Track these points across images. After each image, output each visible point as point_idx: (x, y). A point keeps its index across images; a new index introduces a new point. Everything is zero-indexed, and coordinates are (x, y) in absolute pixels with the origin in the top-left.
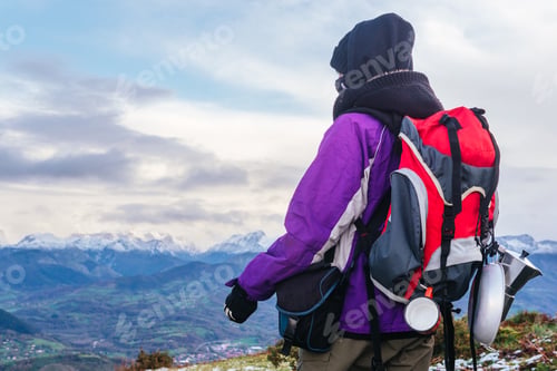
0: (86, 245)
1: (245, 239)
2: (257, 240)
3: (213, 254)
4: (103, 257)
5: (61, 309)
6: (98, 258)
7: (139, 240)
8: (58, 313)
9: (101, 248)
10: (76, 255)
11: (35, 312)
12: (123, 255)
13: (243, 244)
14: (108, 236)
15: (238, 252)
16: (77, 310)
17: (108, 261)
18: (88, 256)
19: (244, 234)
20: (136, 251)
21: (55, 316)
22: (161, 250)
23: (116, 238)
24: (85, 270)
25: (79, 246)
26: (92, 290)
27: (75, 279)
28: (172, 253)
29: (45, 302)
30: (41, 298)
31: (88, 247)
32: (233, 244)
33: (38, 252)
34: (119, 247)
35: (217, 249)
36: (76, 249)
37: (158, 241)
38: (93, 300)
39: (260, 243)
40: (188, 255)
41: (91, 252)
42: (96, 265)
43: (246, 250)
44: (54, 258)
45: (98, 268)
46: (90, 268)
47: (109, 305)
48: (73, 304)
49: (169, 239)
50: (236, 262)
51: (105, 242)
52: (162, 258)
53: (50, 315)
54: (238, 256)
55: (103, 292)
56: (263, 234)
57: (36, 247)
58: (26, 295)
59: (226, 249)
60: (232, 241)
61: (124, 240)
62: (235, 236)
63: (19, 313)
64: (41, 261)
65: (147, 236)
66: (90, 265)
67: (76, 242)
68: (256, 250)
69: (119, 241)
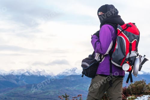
1: (70, 70)
2: (75, 70)
3: (59, 76)
4: (21, 77)
5: (7, 96)
6: (20, 78)
7: (34, 71)
8: (6, 97)
9: (21, 75)
10: (12, 77)
12: (29, 76)
13: (69, 72)
14: (23, 70)
15: (68, 75)
16: (13, 96)
17: (23, 79)
18: (16, 77)
19: (70, 69)
20: (33, 75)
21: (6, 98)
22: (41, 75)
23: (26, 71)
24: (15, 82)
26: (18, 89)
27: (13, 85)
28: (45, 76)
29: (2, 93)
31: (16, 74)
32: (66, 72)
34: (27, 74)
35: (61, 74)
36: (12, 75)
37: (40, 72)
38: (18, 93)
39: (76, 72)
40: (50, 76)
41: (17, 76)
42: (19, 80)
43: (71, 74)
44: (5, 78)
45: (20, 82)
46: (17, 82)
47: (24, 94)
48: (12, 94)
49: (44, 71)
50: (67, 79)
51: (22, 72)
52: (42, 78)
53: (4, 98)
54: (68, 76)
55: (22, 90)
56: (77, 68)
59: (64, 74)
60: (66, 71)
61: (28, 71)
62: (67, 69)
66: (17, 80)
67: (13, 72)
68: (74, 74)
69: (27, 72)
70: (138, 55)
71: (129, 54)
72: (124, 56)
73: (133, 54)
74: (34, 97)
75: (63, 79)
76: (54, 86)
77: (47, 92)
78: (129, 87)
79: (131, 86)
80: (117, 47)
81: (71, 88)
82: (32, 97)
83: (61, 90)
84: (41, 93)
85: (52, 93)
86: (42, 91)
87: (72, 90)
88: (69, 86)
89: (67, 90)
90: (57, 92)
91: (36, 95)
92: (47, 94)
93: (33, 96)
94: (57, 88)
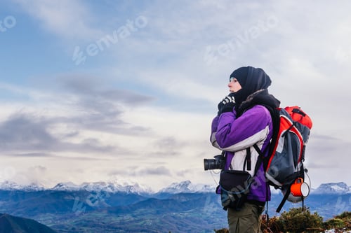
1: (180, 185)
2: (187, 185)
3: (162, 194)
5: (77, 225)
7: (120, 185)
8: (75, 227)
10: (85, 194)
11: (63, 226)
12: (111, 194)
13: (178, 188)
14: (103, 183)
15: (175, 192)
16: (85, 226)
19: (179, 182)
20: (119, 192)
21: (73, 229)
22: (133, 191)
23: (107, 185)
25: (87, 189)
26: (93, 214)
28: (139, 193)
29: (68, 221)
30: (66, 219)
31: (92, 189)
32: (173, 188)
33: (65, 193)
34: (109, 190)
35: (164, 191)
36: (85, 191)
37: (130, 186)
38: (94, 220)
39: (188, 188)
40: (147, 194)
43: (180, 192)
44: (73, 196)
47: (103, 223)
48: (83, 222)
49: (137, 185)
50: (175, 199)
51: (102, 187)
52: (134, 196)
53: (71, 228)
54: (176, 195)
55: (100, 215)
56: (190, 182)
57: (63, 190)
58: (58, 217)
59: (169, 191)
60: (172, 187)
61: (112, 186)
62: (174, 184)
63: (54, 227)
64: (67, 198)
65: (125, 184)
67: (86, 187)
68: (186, 192)
69: (109, 187)
74: (120, 228)
75: (168, 200)
76: (153, 210)
77: (141, 220)
78: (280, 219)
79: (285, 217)
81: (180, 215)
82: (116, 228)
83: (164, 218)
84: (131, 222)
85: (149, 222)
86: (132, 219)
87: (182, 216)
88: (177, 211)
89: (174, 217)
90: (157, 221)
91: (124, 224)
92: (140, 223)
93: (118, 226)
94: (158, 213)
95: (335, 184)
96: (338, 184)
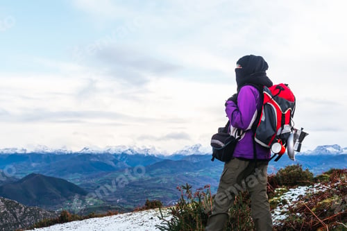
0: (113, 151)
1: (192, 148)
2: (198, 148)
3: (176, 156)
4: (121, 157)
5: (101, 183)
6: (119, 158)
7: (139, 148)
8: (100, 185)
9: (120, 153)
10: (108, 156)
11: (89, 185)
12: (131, 156)
13: (190, 150)
14: (124, 147)
15: (188, 154)
17: (124, 159)
18: (114, 157)
20: (138, 154)
21: (98, 187)
22: (150, 154)
23: (128, 148)
24: (113, 164)
25: (110, 152)
27: (109, 169)
28: (155, 155)
29: (94, 180)
30: (92, 178)
31: (115, 152)
32: (186, 151)
33: (90, 155)
34: (129, 153)
35: (178, 153)
36: (109, 154)
37: (148, 150)
39: (199, 150)
40: (163, 156)
41: (116, 155)
42: (118, 161)
43: (192, 154)
44: (98, 158)
45: (119, 163)
46: (115, 164)
49: (154, 148)
50: (187, 160)
51: (122, 150)
52: (151, 158)
54: (188, 157)
56: (200, 145)
57: (89, 153)
58: (85, 177)
59: (182, 153)
60: (185, 149)
61: (132, 149)
62: (186, 147)
63: (81, 185)
64: (92, 160)
65: (143, 147)
66: (115, 161)
67: (109, 150)
68: (197, 153)
69: (129, 150)
70: (292, 129)
71: (280, 129)
72: (273, 133)
73: (287, 128)
74: (140, 186)
75: (181, 161)
76: (168, 170)
77: (158, 179)
78: (277, 174)
79: (281, 173)
80: (263, 119)
81: (192, 174)
82: (136, 186)
83: (179, 177)
84: (149, 180)
85: (165, 181)
86: (150, 178)
87: (194, 176)
88: (189, 171)
89: (187, 176)
90: (172, 180)
91: (142, 182)
92: (157, 181)
93: (138, 184)
94: (172, 172)
95: (329, 146)
96: (332, 146)
